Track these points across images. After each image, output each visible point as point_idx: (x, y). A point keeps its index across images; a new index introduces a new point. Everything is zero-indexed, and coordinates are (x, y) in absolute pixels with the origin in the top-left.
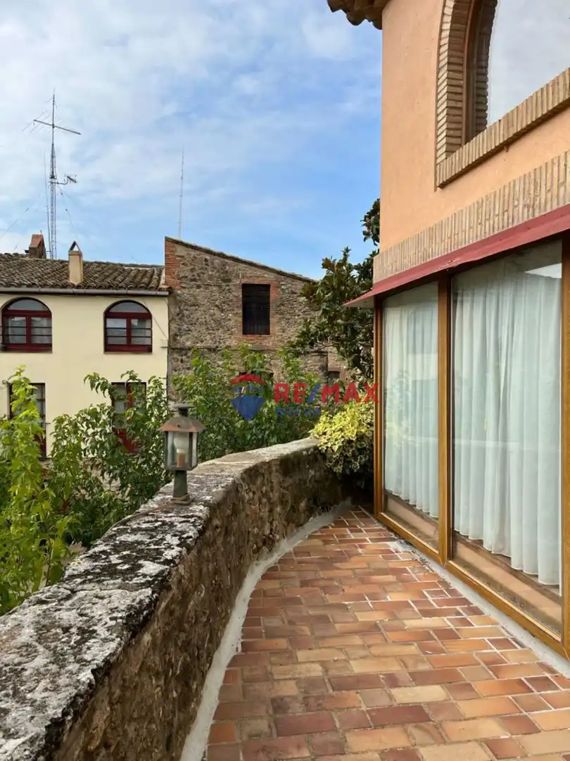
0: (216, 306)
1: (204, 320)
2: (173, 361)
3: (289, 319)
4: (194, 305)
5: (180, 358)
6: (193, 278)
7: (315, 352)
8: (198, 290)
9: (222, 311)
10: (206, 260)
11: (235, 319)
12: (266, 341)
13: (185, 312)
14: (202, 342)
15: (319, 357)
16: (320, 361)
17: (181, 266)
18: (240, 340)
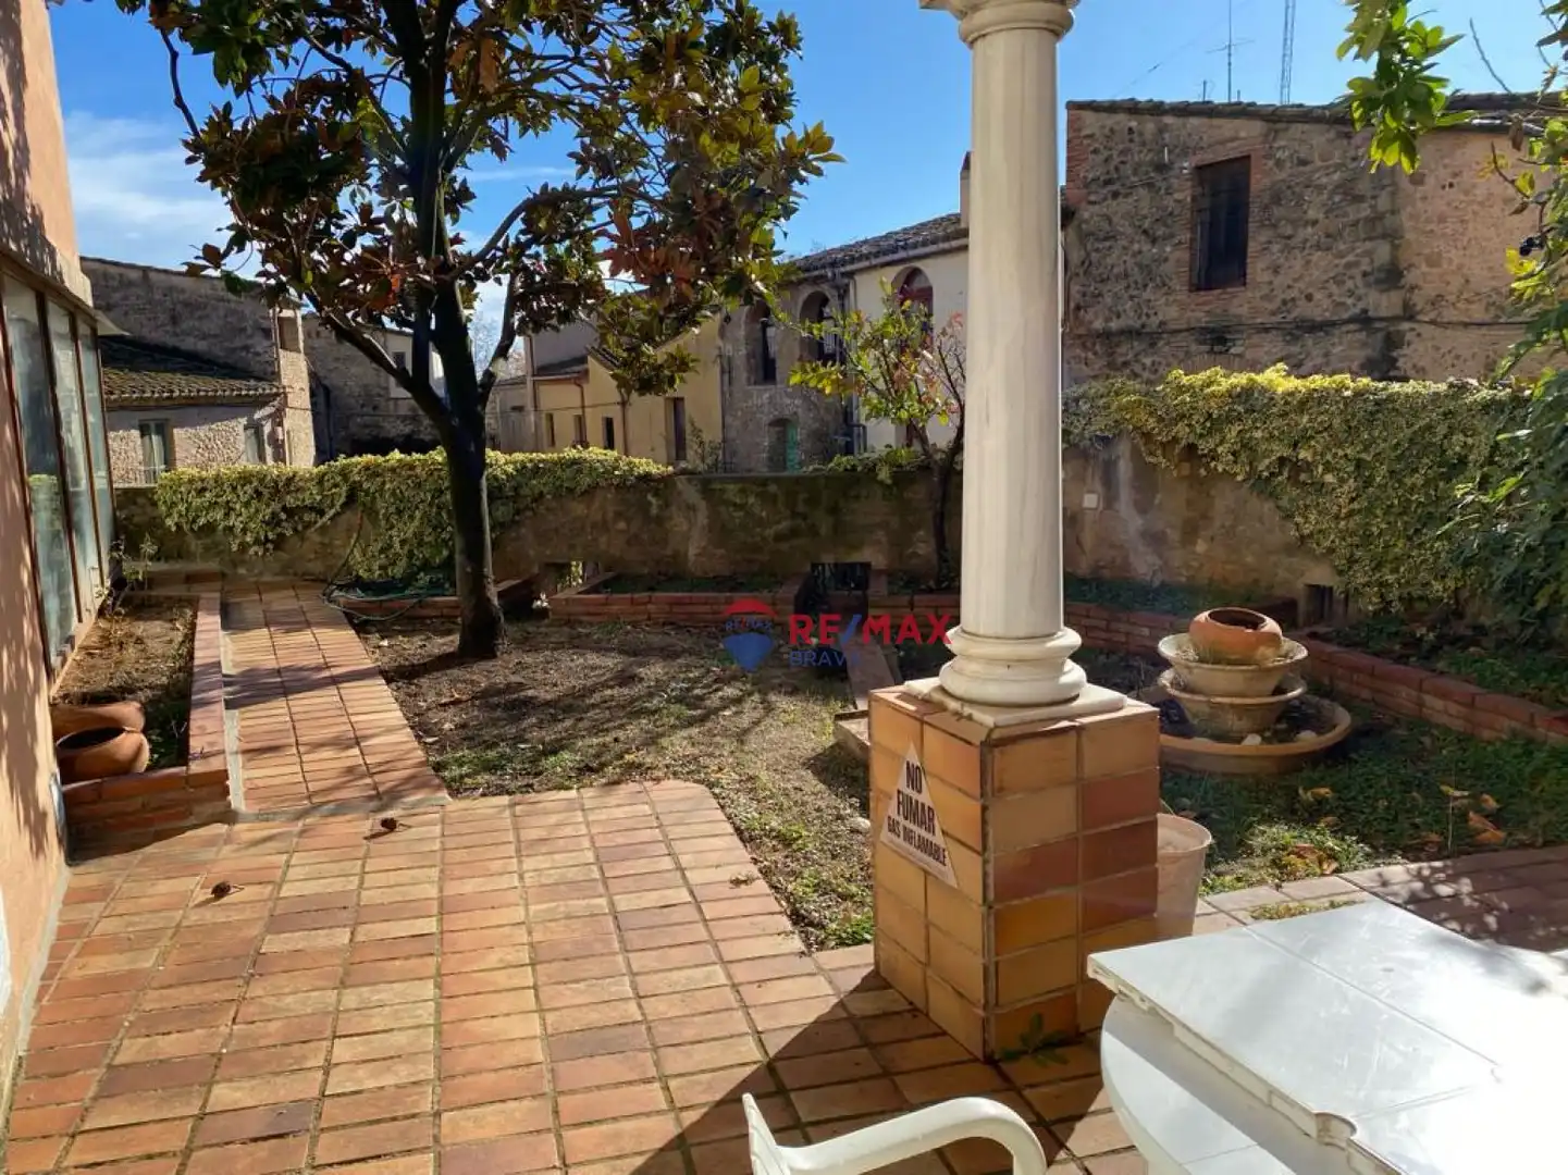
0: (1145, 232)
1: (1122, 269)
2: (1073, 362)
3: (1289, 238)
4: (1106, 239)
5: (1083, 355)
6: (1107, 177)
7: (1350, 321)
8: (1115, 203)
9: (1154, 241)
10: (1131, 130)
11: (1176, 257)
12: (1236, 302)
13: (1094, 255)
14: (1119, 316)
15: (1362, 336)
16: (1364, 345)
17: (1091, 157)
18: (1183, 307)
